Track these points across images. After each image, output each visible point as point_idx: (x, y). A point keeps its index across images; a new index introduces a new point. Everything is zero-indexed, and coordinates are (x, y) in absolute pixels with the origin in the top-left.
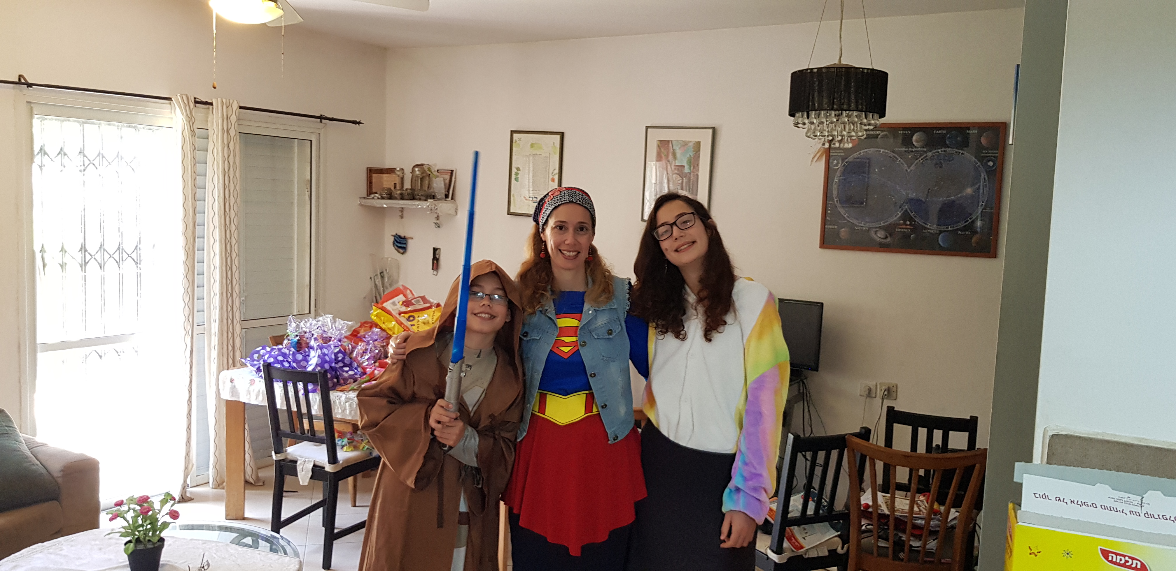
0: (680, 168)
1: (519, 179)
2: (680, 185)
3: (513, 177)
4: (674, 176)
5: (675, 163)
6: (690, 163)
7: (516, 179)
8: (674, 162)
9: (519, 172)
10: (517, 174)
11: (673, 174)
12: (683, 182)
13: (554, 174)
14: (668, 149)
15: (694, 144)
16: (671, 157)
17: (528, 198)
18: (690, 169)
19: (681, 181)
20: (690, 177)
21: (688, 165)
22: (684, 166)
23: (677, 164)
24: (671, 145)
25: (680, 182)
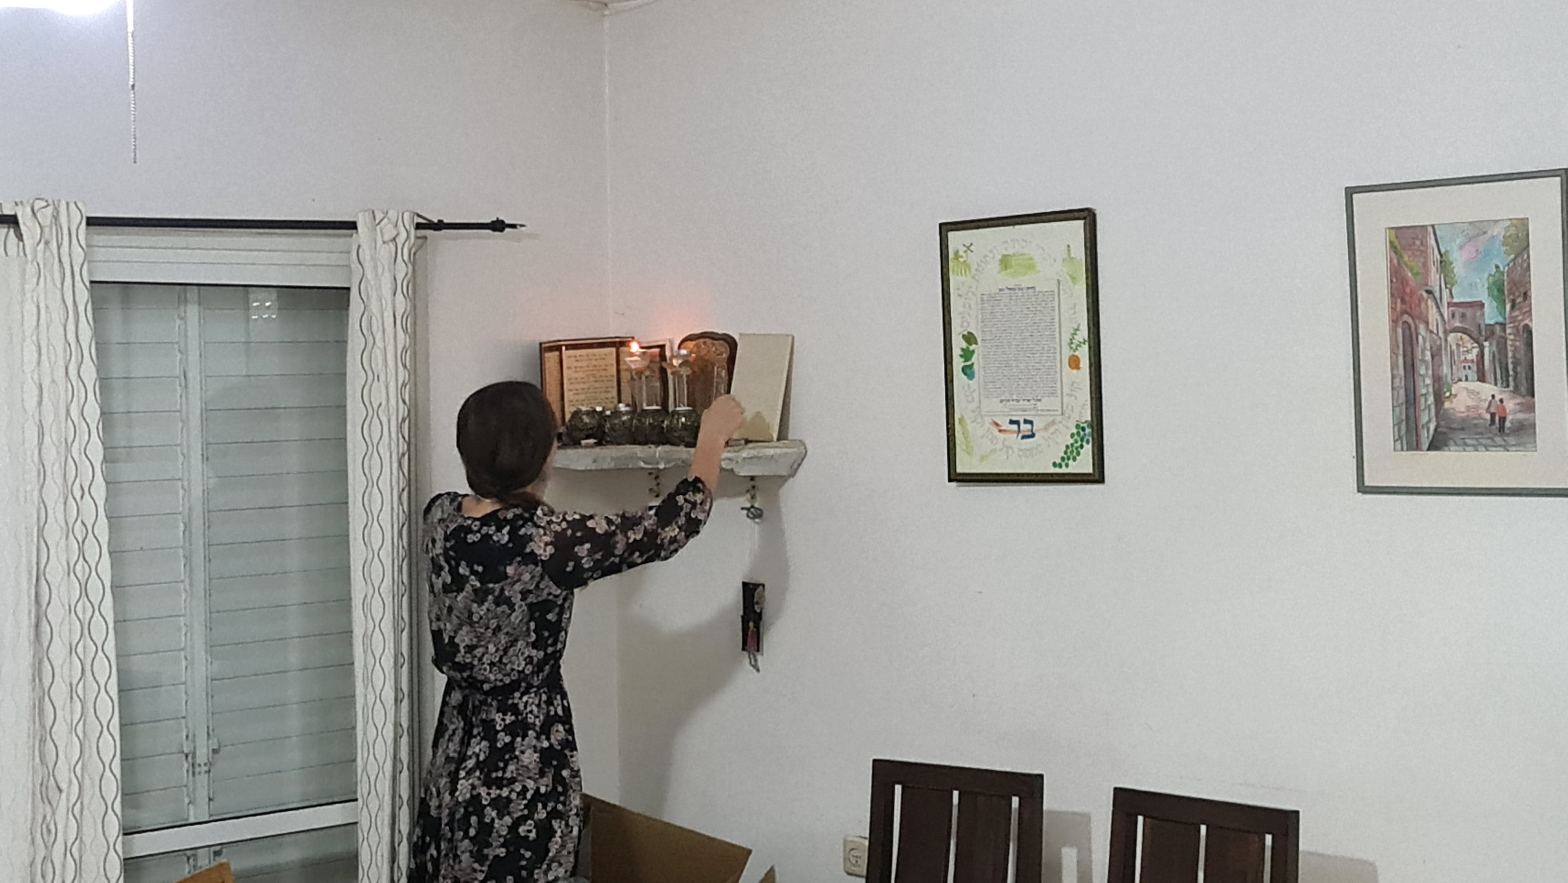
0: (1469, 312)
1: (975, 367)
2: (1474, 367)
3: (958, 363)
4: (1452, 337)
5: (1452, 297)
6: (1498, 290)
7: (968, 371)
8: (1445, 293)
9: (972, 348)
10: (967, 355)
11: (1446, 333)
12: (1481, 355)
13: (1074, 346)
14: (1424, 253)
15: (1507, 229)
16: (1435, 279)
17: (1006, 426)
18: (1502, 313)
19: (1475, 351)
20: (1506, 339)
21: (1496, 299)
22: (1482, 305)
23: (1455, 300)
24: (1433, 242)
25: (1473, 355)
